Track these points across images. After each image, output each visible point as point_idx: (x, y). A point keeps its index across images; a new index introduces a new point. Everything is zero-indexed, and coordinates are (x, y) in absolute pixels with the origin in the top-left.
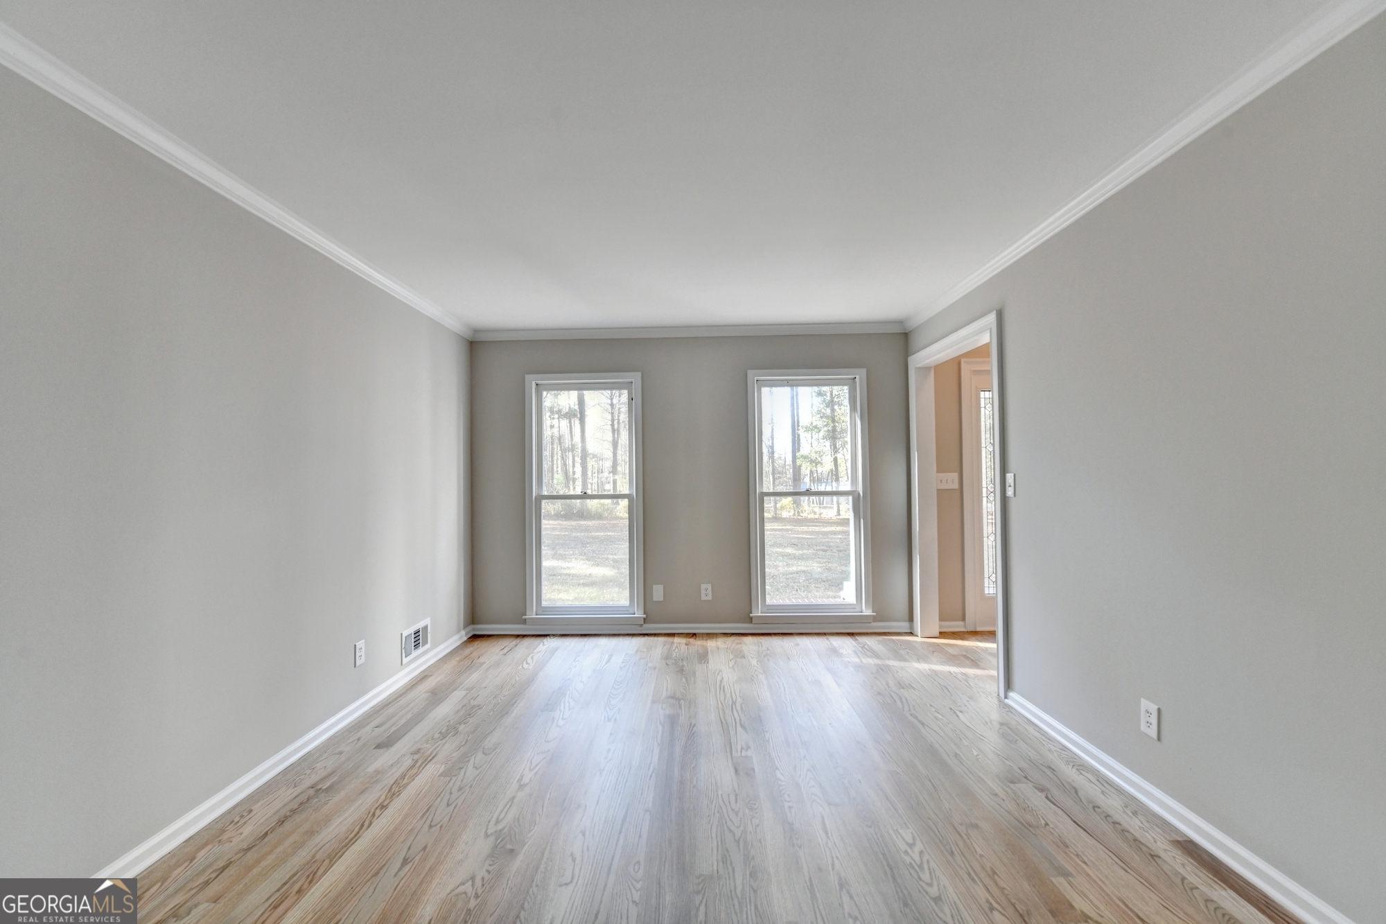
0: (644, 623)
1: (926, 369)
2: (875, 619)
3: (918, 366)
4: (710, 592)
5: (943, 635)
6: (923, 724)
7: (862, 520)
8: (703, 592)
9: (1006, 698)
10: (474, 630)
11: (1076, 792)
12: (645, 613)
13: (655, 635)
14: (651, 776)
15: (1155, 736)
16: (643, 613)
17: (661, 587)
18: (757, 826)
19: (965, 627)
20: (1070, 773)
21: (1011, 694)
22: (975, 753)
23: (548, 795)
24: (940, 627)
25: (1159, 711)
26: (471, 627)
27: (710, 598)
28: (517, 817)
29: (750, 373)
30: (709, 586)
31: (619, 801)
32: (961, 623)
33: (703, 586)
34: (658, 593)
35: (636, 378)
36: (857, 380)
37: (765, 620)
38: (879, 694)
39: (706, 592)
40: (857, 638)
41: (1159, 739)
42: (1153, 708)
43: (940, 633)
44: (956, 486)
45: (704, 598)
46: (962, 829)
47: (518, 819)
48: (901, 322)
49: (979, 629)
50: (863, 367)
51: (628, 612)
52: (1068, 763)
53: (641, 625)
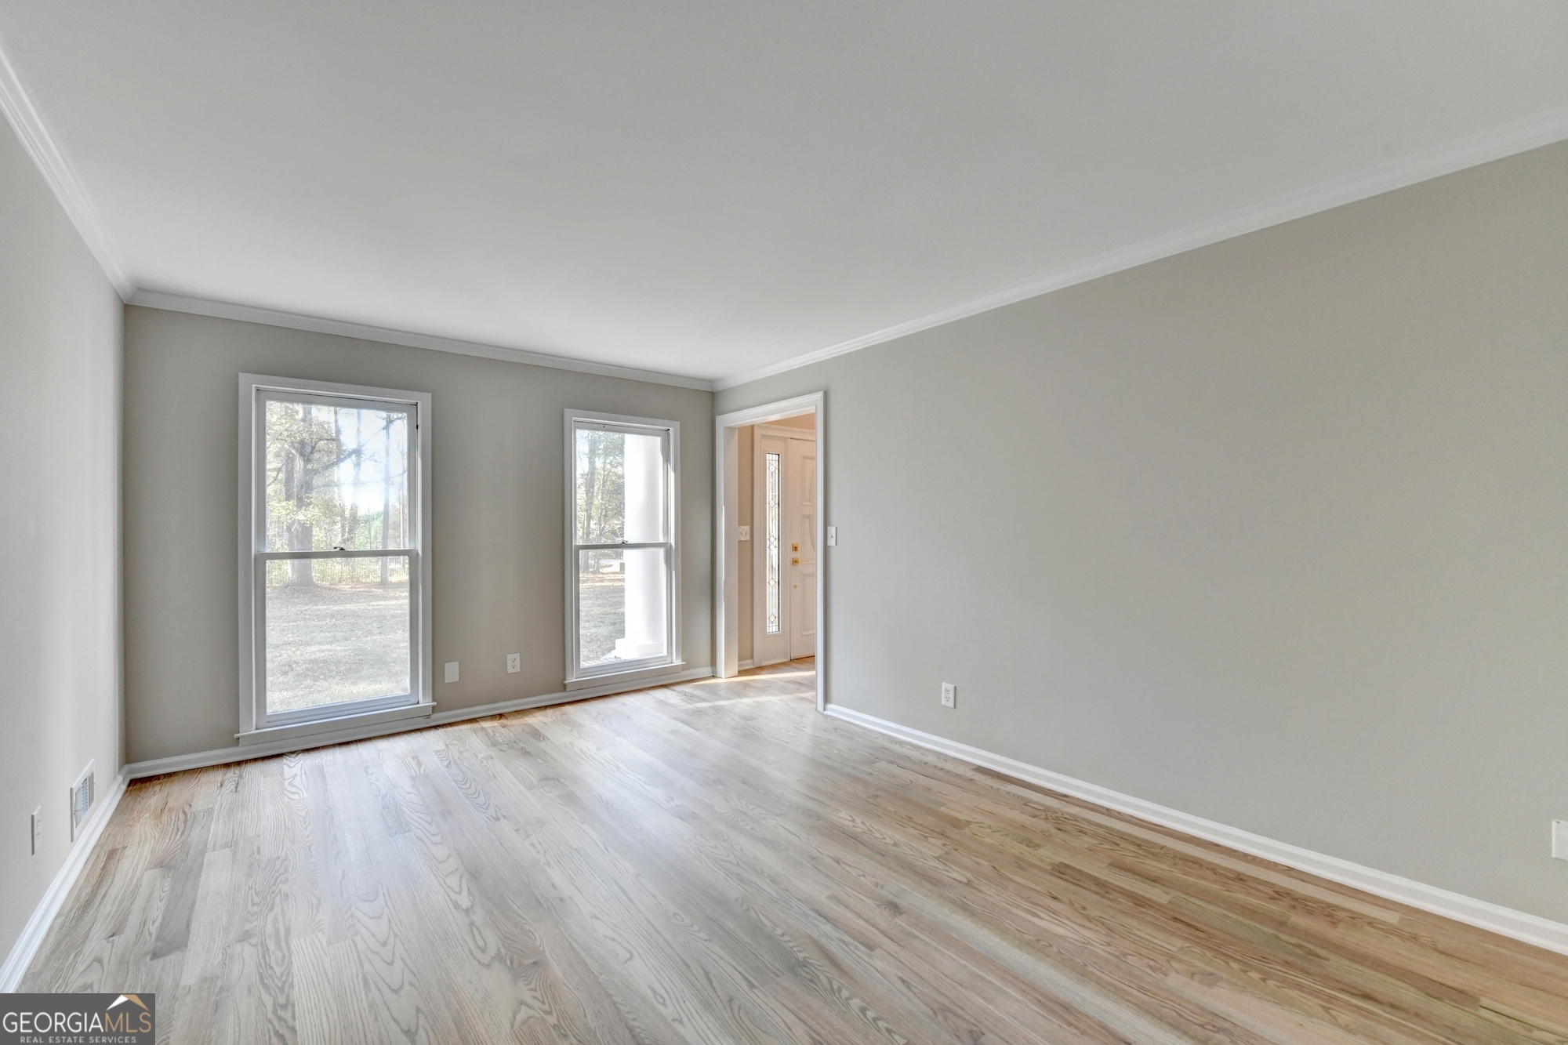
0: (433, 712)
1: (730, 430)
2: (684, 668)
3: (726, 426)
4: (518, 662)
5: (741, 673)
6: (787, 743)
7: (674, 572)
8: (510, 664)
9: (824, 710)
10: (130, 772)
11: (909, 758)
12: (433, 701)
13: (450, 724)
14: (607, 850)
15: (952, 706)
16: (431, 700)
17: (456, 664)
18: (741, 850)
19: (753, 664)
20: (896, 748)
21: (829, 706)
22: (836, 752)
23: (513, 905)
24: (739, 666)
25: (955, 688)
26: (127, 767)
27: (518, 669)
28: (501, 936)
29: (567, 412)
30: (517, 656)
31: (600, 881)
32: (750, 661)
33: (510, 657)
34: (452, 672)
35: (424, 401)
36: (671, 432)
37: (580, 686)
38: (735, 729)
39: (513, 663)
40: (674, 688)
41: (955, 707)
42: (951, 687)
43: (739, 671)
44: (748, 538)
45: (510, 670)
46: (871, 800)
47: (505, 937)
48: (710, 381)
49: (763, 664)
50: (677, 420)
51: (408, 703)
52: (891, 742)
53: (428, 716)
